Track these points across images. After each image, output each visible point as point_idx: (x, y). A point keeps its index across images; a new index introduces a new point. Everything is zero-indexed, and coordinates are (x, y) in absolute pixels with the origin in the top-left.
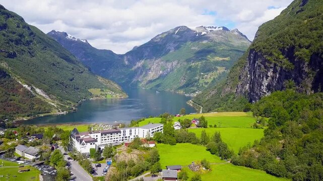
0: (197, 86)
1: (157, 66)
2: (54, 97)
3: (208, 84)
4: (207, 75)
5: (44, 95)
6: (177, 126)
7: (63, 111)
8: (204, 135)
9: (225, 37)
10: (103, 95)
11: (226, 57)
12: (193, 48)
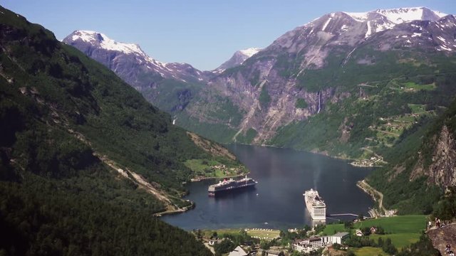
0: (373, 144)
1: (290, 99)
2: (159, 185)
3: (394, 142)
4: (392, 121)
5: (146, 184)
6: (359, 233)
7: (181, 208)
8: (380, 240)
9: (426, 35)
10: (210, 172)
11: (427, 83)
12: (362, 62)
